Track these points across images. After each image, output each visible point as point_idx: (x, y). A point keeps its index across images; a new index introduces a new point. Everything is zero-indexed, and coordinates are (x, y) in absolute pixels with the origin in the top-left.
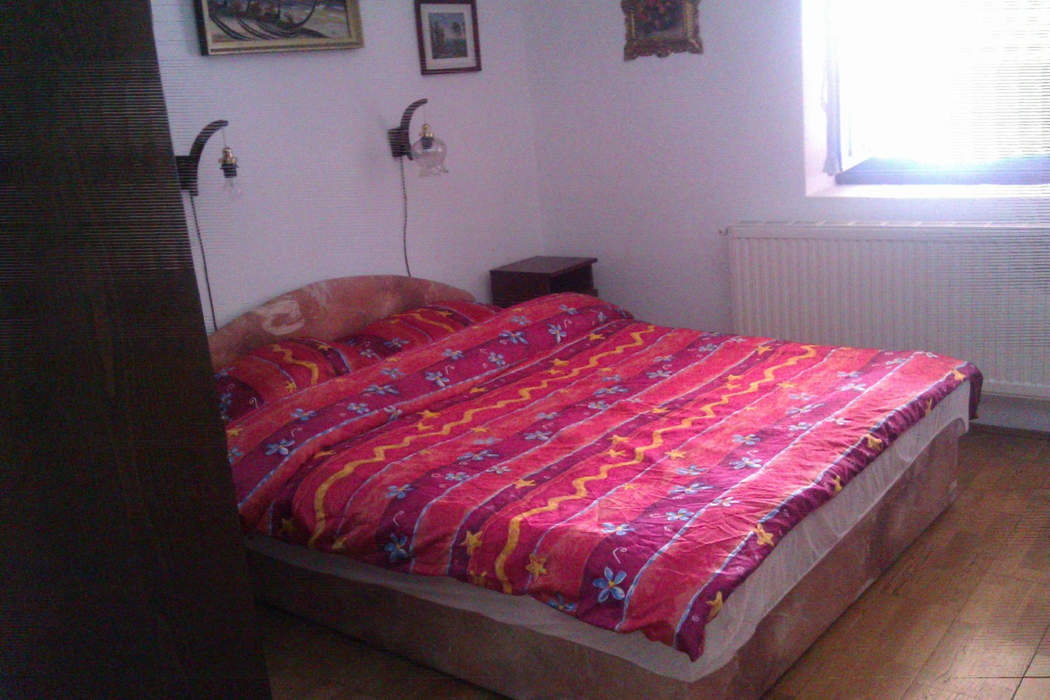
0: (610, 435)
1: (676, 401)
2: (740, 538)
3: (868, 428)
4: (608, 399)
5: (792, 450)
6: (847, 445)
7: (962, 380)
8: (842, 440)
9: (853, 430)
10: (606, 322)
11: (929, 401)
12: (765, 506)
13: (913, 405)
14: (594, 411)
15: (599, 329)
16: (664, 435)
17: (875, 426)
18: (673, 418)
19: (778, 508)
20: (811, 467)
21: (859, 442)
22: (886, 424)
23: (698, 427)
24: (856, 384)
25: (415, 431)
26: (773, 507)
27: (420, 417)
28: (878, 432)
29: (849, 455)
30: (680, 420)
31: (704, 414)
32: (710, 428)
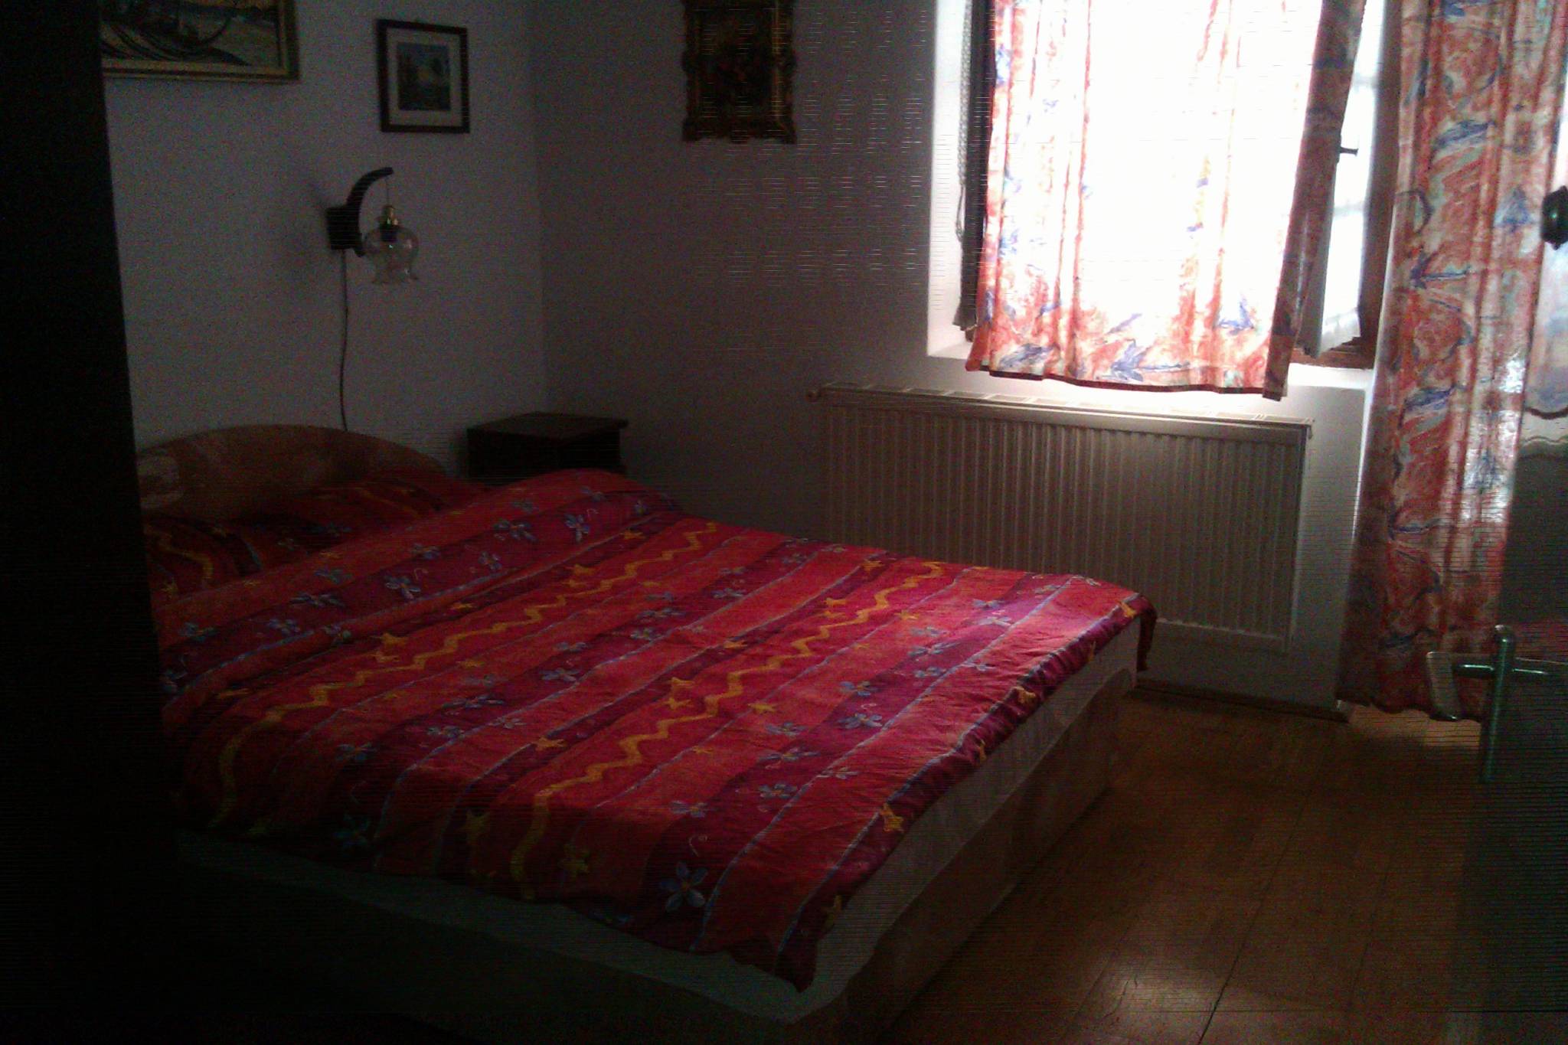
0: (668, 676)
1: (754, 633)
2: (861, 822)
3: (1017, 677)
4: (659, 627)
5: (922, 704)
6: (993, 699)
7: (1133, 617)
8: (986, 693)
9: (1000, 679)
10: (645, 514)
11: (1092, 644)
12: (891, 780)
13: (1073, 648)
14: (637, 643)
15: (636, 524)
16: (744, 679)
17: (1027, 675)
18: (753, 656)
19: (909, 782)
20: (949, 728)
21: (1007, 696)
22: (1040, 672)
23: (788, 670)
24: (999, 617)
25: (372, 664)
26: (904, 781)
27: (379, 643)
28: (1031, 682)
29: (995, 713)
30: (764, 658)
31: (797, 651)
32: (807, 671)
